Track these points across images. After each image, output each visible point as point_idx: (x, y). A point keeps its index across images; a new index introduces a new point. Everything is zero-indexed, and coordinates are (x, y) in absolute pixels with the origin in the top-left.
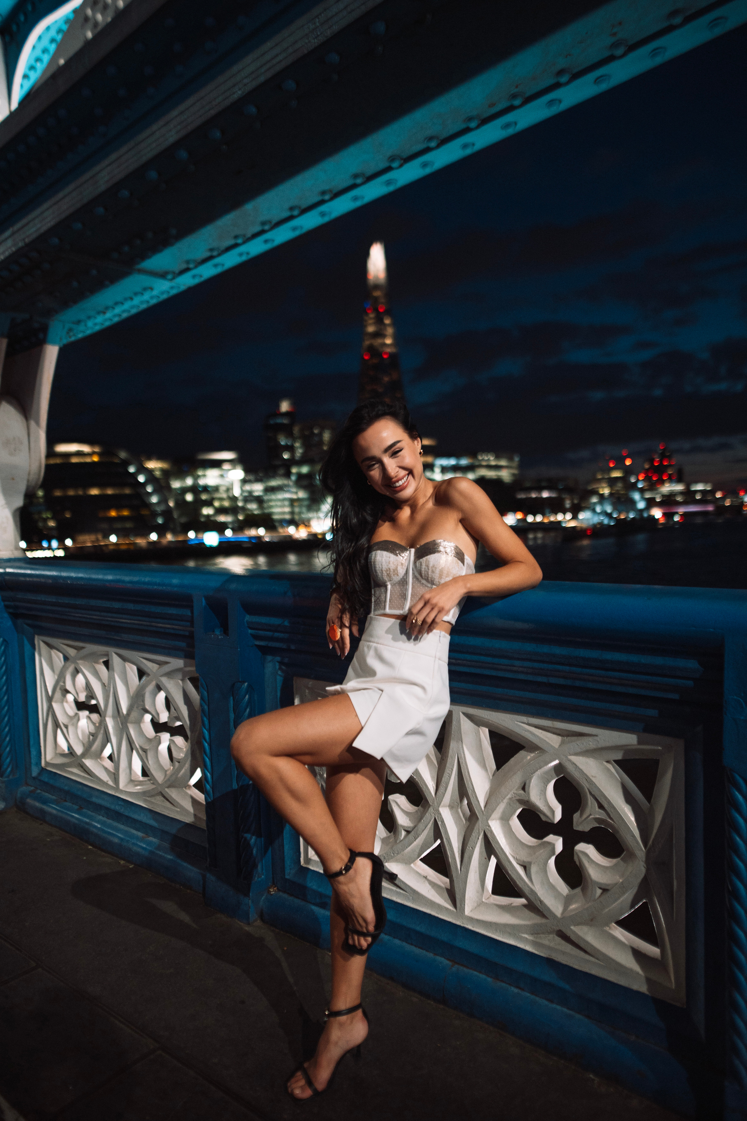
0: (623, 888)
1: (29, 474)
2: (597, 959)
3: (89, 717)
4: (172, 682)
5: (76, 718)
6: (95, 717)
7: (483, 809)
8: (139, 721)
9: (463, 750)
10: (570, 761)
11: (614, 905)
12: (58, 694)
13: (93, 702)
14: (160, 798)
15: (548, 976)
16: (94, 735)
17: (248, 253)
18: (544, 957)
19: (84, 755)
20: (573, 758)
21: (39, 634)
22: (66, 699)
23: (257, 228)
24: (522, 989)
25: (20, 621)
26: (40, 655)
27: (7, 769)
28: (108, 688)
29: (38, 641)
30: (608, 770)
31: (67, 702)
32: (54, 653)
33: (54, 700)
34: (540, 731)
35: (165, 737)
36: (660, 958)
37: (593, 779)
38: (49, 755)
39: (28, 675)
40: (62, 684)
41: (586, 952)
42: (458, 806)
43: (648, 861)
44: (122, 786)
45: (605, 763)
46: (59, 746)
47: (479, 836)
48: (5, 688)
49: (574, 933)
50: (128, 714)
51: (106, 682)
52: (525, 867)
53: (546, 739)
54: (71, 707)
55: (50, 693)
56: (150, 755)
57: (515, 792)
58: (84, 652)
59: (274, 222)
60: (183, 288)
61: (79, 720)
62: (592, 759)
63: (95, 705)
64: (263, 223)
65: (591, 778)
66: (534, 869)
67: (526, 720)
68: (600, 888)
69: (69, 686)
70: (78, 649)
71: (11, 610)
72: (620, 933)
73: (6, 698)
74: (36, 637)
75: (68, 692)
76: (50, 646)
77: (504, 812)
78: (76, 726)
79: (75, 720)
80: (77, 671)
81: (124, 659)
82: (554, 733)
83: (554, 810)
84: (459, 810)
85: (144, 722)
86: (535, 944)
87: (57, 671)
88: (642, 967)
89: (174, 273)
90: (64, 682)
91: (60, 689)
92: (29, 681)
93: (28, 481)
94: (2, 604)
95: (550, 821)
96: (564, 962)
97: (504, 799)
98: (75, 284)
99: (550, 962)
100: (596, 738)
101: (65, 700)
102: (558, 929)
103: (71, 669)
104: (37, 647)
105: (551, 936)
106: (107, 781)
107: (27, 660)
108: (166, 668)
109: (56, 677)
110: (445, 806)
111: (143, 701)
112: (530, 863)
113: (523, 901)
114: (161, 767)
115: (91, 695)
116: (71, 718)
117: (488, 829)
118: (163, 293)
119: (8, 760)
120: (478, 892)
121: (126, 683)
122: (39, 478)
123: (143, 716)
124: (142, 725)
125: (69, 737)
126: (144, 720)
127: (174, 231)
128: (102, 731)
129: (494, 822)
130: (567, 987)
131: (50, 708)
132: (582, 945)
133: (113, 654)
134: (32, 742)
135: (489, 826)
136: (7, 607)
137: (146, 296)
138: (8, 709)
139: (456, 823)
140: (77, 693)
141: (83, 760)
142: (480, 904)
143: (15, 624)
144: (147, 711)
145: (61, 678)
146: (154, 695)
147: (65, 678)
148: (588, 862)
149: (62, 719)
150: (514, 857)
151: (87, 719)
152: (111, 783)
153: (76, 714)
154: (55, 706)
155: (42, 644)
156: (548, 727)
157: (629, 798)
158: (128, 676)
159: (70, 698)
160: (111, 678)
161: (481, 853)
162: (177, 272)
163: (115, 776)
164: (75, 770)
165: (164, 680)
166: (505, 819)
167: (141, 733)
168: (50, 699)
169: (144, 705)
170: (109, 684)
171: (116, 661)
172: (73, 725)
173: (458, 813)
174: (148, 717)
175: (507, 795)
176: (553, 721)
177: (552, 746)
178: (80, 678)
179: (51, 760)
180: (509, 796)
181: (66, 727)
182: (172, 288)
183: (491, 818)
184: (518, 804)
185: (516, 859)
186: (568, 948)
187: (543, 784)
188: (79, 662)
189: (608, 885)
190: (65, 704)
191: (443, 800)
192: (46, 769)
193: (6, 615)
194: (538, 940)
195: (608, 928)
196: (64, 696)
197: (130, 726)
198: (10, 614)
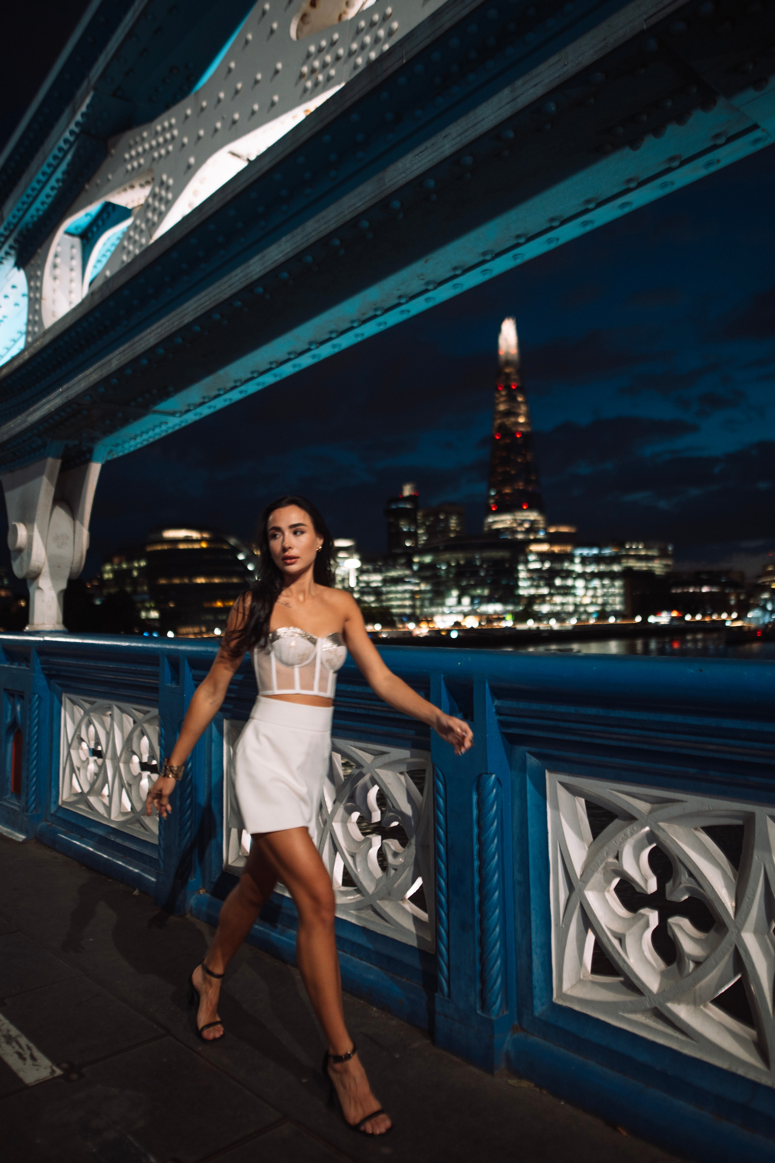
0: (404, 866)
1: (72, 563)
2: (392, 925)
3: (95, 761)
4: (151, 727)
5: (87, 762)
6: (100, 761)
7: (329, 813)
8: (128, 762)
10: (376, 772)
11: (399, 881)
12: (75, 743)
13: (99, 748)
14: (138, 825)
15: (360, 940)
16: (97, 775)
18: (360, 926)
19: (89, 793)
20: (378, 770)
21: (66, 692)
22: (82, 747)
23: (232, 385)
24: (346, 952)
25: (53, 681)
26: (65, 710)
27: (31, 805)
28: (109, 734)
29: (65, 699)
30: (399, 779)
31: (82, 749)
32: (76, 708)
33: (72, 747)
34: (362, 752)
35: (146, 774)
36: (428, 922)
37: (389, 786)
38: (65, 795)
39: (55, 725)
41: (385, 919)
43: (417, 845)
44: (113, 817)
45: (398, 775)
46: (74, 787)
47: (327, 835)
48: (36, 736)
49: (378, 905)
50: (121, 755)
51: (108, 730)
52: (353, 856)
53: (364, 758)
54: (85, 754)
55: (70, 741)
56: (134, 789)
57: (348, 799)
58: (96, 705)
59: (243, 381)
60: (189, 422)
61: (88, 764)
62: (390, 772)
63: (100, 751)
64: (236, 381)
65: (387, 785)
66: (358, 859)
67: (352, 743)
68: (394, 869)
69: (83, 735)
70: (92, 703)
71: (46, 672)
72: (409, 906)
73: (36, 745)
74: (64, 695)
75: (82, 740)
76: (74, 702)
77: (343, 816)
78: (86, 769)
79: (86, 764)
80: (90, 723)
81: (122, 711)
82: (371, 753)
83: (371, 811)
85: (132, 763)
86: (357, 917)
87: (77, 723)
88: (416, 929)
89: (180, 412)
90: (80, 732)
91: (77, 738)
92: (55, 731)
93: (71, 569)
94: (40, 666)
96: (372, 929)
98: (108, 422)
99: (363, 930)
100: (390, 755)
101: (80, 748)
102: (370, 903)
103: (85, 721)
104: (63, 703)
105: (368, 911)
106: (104, 814)
107: (55, 714)
108: (148, 716)
109: (76, 727)
111: (131, 744)
112: (355, 854)
113: (353, 887)
114: (140, 798)
115: (98, 743)
116: (83, 762)
117: (332, 829)
118: (175, 425)
119: (33, 798)
121: (122, 730)
122: (80, 567)
123: (131, 757)
124: (131, 765)
125: (80, 777)
126: (132, 761)
127: (171, 389)
128: (103, 772)
129: (337, 823)
130: (370, 946)
131: (69, 754)
132: (383, 915)
133: (114, 706)
134: (53, 784)
135: (333, 827)
136: (43, 669)
138: (37, 754)
140: (89, 741)
141: (89, 797)
143: (49, 683)
144: (134, 753)
145: (78, 729)
146: (140, 739)
147: (81, 729)
148: (389, 850)
149: (76, 763)
150: (347, 850)
151: (94, 763)
152: (106, 815)
153: (88, 759)
154: (72, 752)
155: (68, 701)
156: (365, 748)
157: (410, 798)
158: (124, 724)
159: (84, 745)
160: (112, 726)
161: (330, 849)
162: (183, 411)
163: (108, 809)
164: (82, 807)
165: (146, 726)
166: (344, 822)
167: (129, 770)
168: (69, 746)
169: (131, 747)
170: (110, 730)
171: (116, 711)
172: (84, 768)
174: (135, 759)
176: (367, 743)
177: (366, 762)
178: (92, 728)
179: (67, 799)
180: (343, 803)
181: (79, 769)
182: (182, 421)
183: (334, 821)
184: (351, 809)
185: (348, 852)
186: (376, 918)
187: (364, 792)
188: (91, 714)
189: (397, 866)
190: (80, 751)
192: (61, 807)
193: (42, 676)
194: (359, 915)
195: (402, 902)
196: (80, 744)
197: (122, 766)
198: (45, 674)
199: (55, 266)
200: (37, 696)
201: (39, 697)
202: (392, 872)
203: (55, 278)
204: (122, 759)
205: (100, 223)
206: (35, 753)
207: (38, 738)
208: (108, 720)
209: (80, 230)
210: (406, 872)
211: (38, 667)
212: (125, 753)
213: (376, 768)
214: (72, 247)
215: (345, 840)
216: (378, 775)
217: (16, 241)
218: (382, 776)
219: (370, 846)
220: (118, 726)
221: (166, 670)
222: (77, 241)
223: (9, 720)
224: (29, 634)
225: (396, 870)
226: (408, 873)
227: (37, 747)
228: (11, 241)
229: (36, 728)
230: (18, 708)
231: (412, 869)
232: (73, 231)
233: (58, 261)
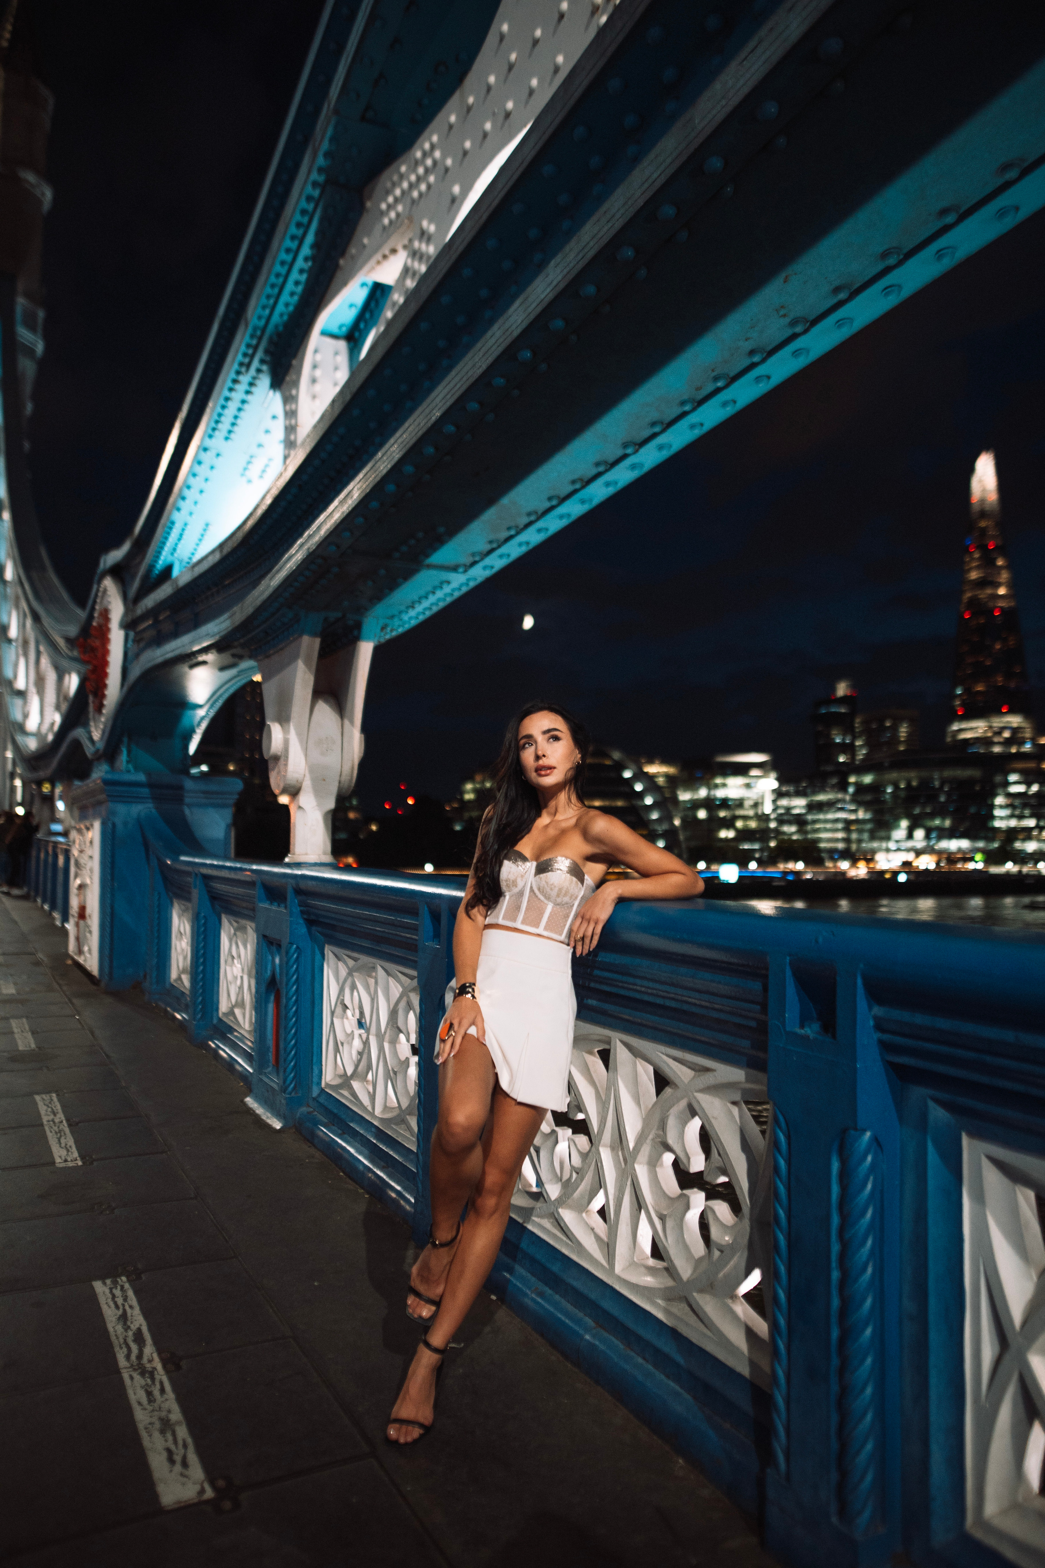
0: (734, 1247)
1: (341, 776)
2: (713, 1334)
3: (360, 1035)
5: (352, 1035)
6: (365, 1035)
7: (631, 1150)
8: (394, 1042)
9: (618, 1082)
10: (696, 1097)
11: (727, 1268)
12: (339, 1010)
13: (364, 1019)
14: (403, 1127)
15: (668, 1347)
16: (361, 1054)
17: (528, 543)
18: (668, 1326)
19: (353, 1076)
20: (699, 1095)
21: (330, 943)
22: (347, 1015)
23: (525, 520)
25: (314, 928)
26: (328, 964)
27: (291, 1083)
28: (374, 1004)
29: (328, 951)
30: (731, 1112)
31: (347, 1018)
32: (340, 964)
33: (336, 1015)
34: (678, 1064)
35: (415, 1059)
36: (767, 1338)
37: (713, 1121)
38: (328, 1076)
39: (317, 985)
40: (342, 998)
41: (706, 1326)
42: (618, 1147)
43: (751, 1220)
44: (377, 1112)
45: (727, 1103)
46: (338, 1068)
47: (628, 1182)
48: (294, 998)
49: (696, 1299)
50: (385, 1032)
51: (372, 997)
52: (664, 1221)
53: (681, 1073)
54: (351, 1025)
55: (333, 1008)
56: (400, 1079)
57: (657, 1132)
58: (360, 963)
59: (540, 513)
60: (480, 580)
61: (353, 1038)
62: (718, 1099)
63: (364, 1023)
64: (529, 514)
65: (711, 1118)
66: (670, 1223)
68: (719, 1250)
69: (347, 1002)
70: (355, 960)
71: (305, 916)
72: (742, 1310)
73: (294, 1009)
74: (326, 946)
75: (347, 1008)
76: (337, 957)
77: (650, 1157)
78: (351, 1044)
79: (350, 1038)
80: (354, 985)
81: (388, 973)
82: (689, 1067)
83: (690, 1155)
84: (620, 1153)
85: (399, 1043)
86: (667, 1312)
87: (340, 985)
88: (750, 1348)
89: (465, 565)
90: (344, 996)
91: (341, 1003)
92: (317, 992)
93: (340, 781)
95: (686, 1170)
96: (686, 1335)
97: (646, 1139)
99: (674, 1333)
100: (715, 1073)
101: (345, 1017)
102: (684, 1294)
103: (349, 982)
104: (327, 958)
105: (682, 1305)
106: (367, 1105)
107: (317, 971)
108: (413, 982)
109: (339, 989)
110: (605, 1146)
111: (397, 1019)
112: (665, 1216)
113: (665, 1264)
114: (407, 1092)
115: (362, 1012)
116: (348, 1035)
117: (634, 1173)
118: (462, 585)
119: (293, 1074)
120: (630, 1249)
121: (388, 998)
123: (398, 1036)
124: (398, 1046)
125: (344, 1056)
126: (400, 1041)
127: (442, 530)
128: (366, 1051)
129: (641, 1166)
130: (681, 1360)
131: (332, 1023)
132: (701, 1315)
133: (378, 966)
134: (315, 1061)
135: (635, 1170)
136: (302, 912)
137: (447, 589)
138: (296, 1020)
139: (615, 1166)
140: (354, 1009)
141: (352, 1082)
142: (632, 1264)
143: (309, 932)
144: (401, 1031)
145: (342, 992)
146: (406, 1013)
147: (344, 992)
148: (714, 1219)
149: (340, 1036)
150: (653, 1208)
151: (359, 1038)
152: (370, 1108)
153: (352, 1031)
154: (336, 1021)
155: (331, 955)
156: (681, 1059)
157: (746, 1146)
158: (390, 991)
159: (349, 1014)
160: (376, 993)
161: (631, 1204)
162: (468, 564)
163: (373, 1100)
164: (345, 1092)
165: (413, 996)
166: (652, 1165)
167: (395, 1053)
168: (333, 1013)
169: (397, 1023)
171: (381, 972)
172: (348, 1043)
173: (618, 1156)
174: (403, 1039)
175: (648, 1136)
176: (684, 1052)
177: (683, 1080)
178: (356, 994)
179: (330, 1081)
180: (651, 1137)
181: (343, 1045)
182: (468, 580)
183: (637, 1161)
184: (662, 1148)
185: (656, 1212)
186: (692, 1320)
187: (681, 1126)
188: (354, 974)
189: (723, 1245)
190: (345, 1020)
191: (603, 1138)
192: (324, 1091)
193: (301, 921)
194: (670, 1308)
195: (732, 1301)
196: (344, 1011)
197: (386, 1045)
198: (305, 919)
199: (314, 381)
200: (295, 946)
201: (298, 948)
202: (716, 1254)
203: (314, 397)
204: (387, 1037)
205: (367, 315)
206: (294, 1019)
207: (296, 1001)
208: (372, 981)
209: (344, 329)
210: (735, 1259)
211: (297, 910)
212: (390, 1029)
213: (697, 1091)
214: (336, 353)
215: (652, 1192)
216: (698, 1102)
217: (267, 352)
218: (704, 1105)
219: (687, 1207)
220: (383, 992)
221: (425, 922)
222: (342, 345)
223: (269, 973)
224: (289, 865)
225: (722, 1251)
226: (739, 1259)
227: (296, 1011)
228: (259, 354)
229: (295, 987)
230: (277, 961)
231: (746, 1254)
232: (335, 330)
233: (318, 373)
